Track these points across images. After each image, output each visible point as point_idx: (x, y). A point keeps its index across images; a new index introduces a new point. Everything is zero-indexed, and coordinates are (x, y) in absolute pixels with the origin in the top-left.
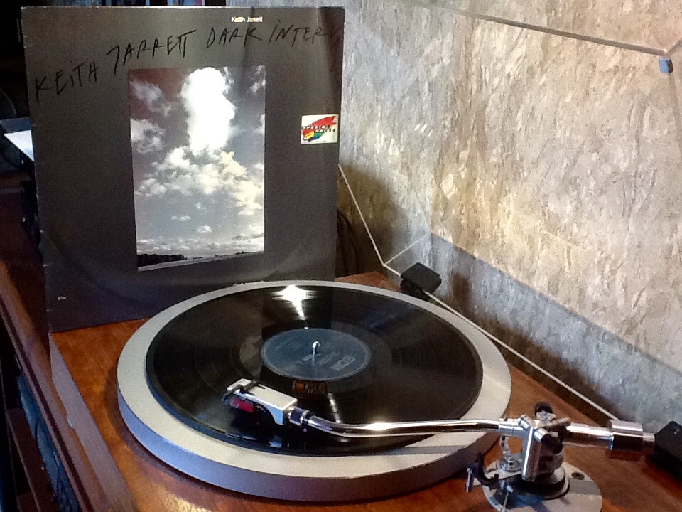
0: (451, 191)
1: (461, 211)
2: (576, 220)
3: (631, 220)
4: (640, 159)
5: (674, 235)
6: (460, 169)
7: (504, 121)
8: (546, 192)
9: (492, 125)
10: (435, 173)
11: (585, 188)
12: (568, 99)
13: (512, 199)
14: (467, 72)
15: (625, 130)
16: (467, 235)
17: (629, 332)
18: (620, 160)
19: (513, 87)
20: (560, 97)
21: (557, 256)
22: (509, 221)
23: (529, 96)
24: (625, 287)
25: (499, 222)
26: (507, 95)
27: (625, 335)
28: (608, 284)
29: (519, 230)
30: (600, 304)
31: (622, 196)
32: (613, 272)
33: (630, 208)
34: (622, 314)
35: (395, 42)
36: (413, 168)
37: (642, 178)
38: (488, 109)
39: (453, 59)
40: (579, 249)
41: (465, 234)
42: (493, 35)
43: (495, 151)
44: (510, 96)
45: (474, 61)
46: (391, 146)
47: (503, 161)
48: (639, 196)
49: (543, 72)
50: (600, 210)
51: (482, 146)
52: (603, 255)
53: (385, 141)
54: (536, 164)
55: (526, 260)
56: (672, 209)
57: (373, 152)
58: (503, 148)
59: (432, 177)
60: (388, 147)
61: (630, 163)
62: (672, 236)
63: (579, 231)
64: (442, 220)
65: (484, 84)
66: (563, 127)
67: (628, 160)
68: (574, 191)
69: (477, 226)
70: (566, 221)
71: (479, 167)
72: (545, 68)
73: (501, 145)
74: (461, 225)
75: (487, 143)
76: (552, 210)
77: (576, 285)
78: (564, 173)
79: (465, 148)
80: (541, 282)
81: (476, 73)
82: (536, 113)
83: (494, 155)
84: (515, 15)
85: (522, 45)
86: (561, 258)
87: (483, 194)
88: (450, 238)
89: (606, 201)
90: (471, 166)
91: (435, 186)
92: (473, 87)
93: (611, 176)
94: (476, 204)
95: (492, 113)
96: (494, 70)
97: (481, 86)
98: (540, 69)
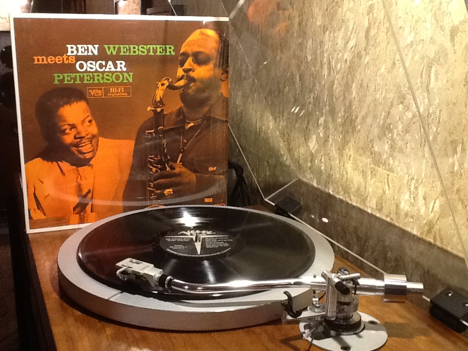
0: (314, 147)
1: (321, 160)
2: (391, 155)
3: (426, 149)
4: (430, 104)
5: (455, 155)
6: (319, 131)
7: (344, 92)
8: (372, 138)
9: (337, 97)
10: (305, 136)
11: (396, 131)
12: (382, 70)
13: (351, 146)
14: (321, 63)
15: (419, 85)
17: (429, 231)
19: (350, 67)
20: (378, 70)
21: (381, 182)
22: (350, 161)
23: (359, 72)
24: (425, 198)
25: (344, 165)
26: (346, 74)
27: (427, 234)
28: (413, 198)
29: (356, 168)
30: (409, 213)
31: (419, 132)
32: (416, 188)
34: (424, 219)
35: (279, 52)
37: (432, 117)
38: (335, 86)
39: (313, 56)
40: (395, 175)
41: (324, 176)
42: (336, 35)
43: (340, 115)
44: (348, 74)
45: (325, 55)
47: (345, 121)
48: (431, 130)
49: (367, 53)
50: (407, 143)
51: (333, 112)
52: (410, 177)
54: (365, 119)
55: (362, 189)
56: (452, 136)
57: (269, 128)
58: (345, 111)
59: (303, 139)
63: (394, 162)
64: (309, 169)
65: (332, 69)
66: (380, 91)
67: (423, 105)
68: (389, 134)
69: (331, 169)
70: (385, 156)
71: (331, 128)
72: (368, 51)
73: (343, 109)
74: (321, 171)
75: (335, 109)
76: (376, 150)
77: (394, 202)
78: (382, 122)
79: (322, 116)
80: (371, 204)
81: (326, 63)
82: (364, 83)
83: (339, 117)
84: (349, 21)
85: (353, 39)
86: (383, 183)
87: (334, 146)
88: (315, 181)
89: (409, 137)
90: (326, 127)
91: (305, 145)
92: (326, 72)
93: (412, 119)
94: (330, 153)
95: (337, 89)
96: (337, 59)
97: (330, 71)
98: (365, 52)
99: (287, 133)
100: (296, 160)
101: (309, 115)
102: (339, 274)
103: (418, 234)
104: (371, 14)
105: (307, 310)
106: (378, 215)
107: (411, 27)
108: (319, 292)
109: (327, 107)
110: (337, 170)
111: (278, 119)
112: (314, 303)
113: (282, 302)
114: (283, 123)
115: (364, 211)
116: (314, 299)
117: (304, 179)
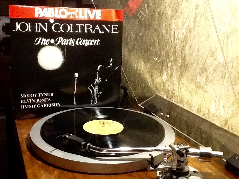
0: (165, 78)
1: (168, 85)
2: (206, 83)
3: (225, 80)
6: (168, 70)
7: (182, 50)
8: (196, 74)
9: (178, 53)
11: (209, 71)
13: (185, 78)
14: (170, 35)
17: (225, 124)
18: (220, 59)
19: (185, 37)
20: (200, 39)
22: (184, 87)
23: (190, 40)
24: (223, 107)
26: (183, 41)
27: (224, 126)
28: (217, 106)
29: (187, 90)
30: (215, 114)
31: (221, 71)
32: (219, 101)
33: (224, 76)
34: (223, 118)
35: (148, 28)
37: (229, 64)
38: (177, 47)
39: (166, 31)
40: (208, 94)
41: (170, 94)
42: (178, 20)
43: (179, 62)
45: (172, 30)
47: (182, 65)
48: (227, 71)
49: (194, 30)
50: (215, 78)
51: (175, 60)
52: (216, 95)
54: (192, 64)
55: (190, 101)
58: (182, 60)
59: (159, 74)
63: (207, 87)
64: (162, 90)
65: (176, 38)
67: (223, 58)
68: (205, 72)
69: (174, 90)
70: (203, 84)
71: (174, 69)
72: (195, 29)
73: (181, 59)
74: (169, 91)
75: (177, 59)
76: (198, 81)
77: (207, 108)
78: (201, 66)
79: (170, 62)
80: (195, 109)
81: (173, 34)
82: (192, 46)
84: (185, 13)
85: (187, 22)
86: (201, 98)
87: (175, 78)
88: (165, 96)
89: (216, 75)
90: (172, 68)
91: (160, 77)
92: (172, 39)
93: (217, 65)
94: (173, 82)
95: (178, 48)
96: (178, 33)
97: (174, 39)
98: (193, 29)
99: (151, 71)
100: (155, 85)
101: (163, 62)
102: (178, 145)
103: (220, 126)
104: (197, 9)
105: (161, 164)
106: (198, 115)
108: (167, 154)
109: (172, 58)
110: (177, 91)
111: (146, 63)
112: (165, 161)
113: (148, 160)
114: (149, 65)
115: (191, 112)
116: (165, 159)
117: (159, 95)
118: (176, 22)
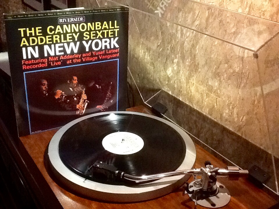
0: (171, 74)
1: (174, 82)
2: (219, 88)
3: (240, 90)
4: (243, 68)
6: (174, 66)
7: (191, 49)
8: (208, 77)
9: (186, 51)
10: (164, 67)
11: (222, 77)
12: (216, 43)
13: (194, 78)
14: (177, 29)
15: (238, 56)
16: (177, 91)
17: (239, 131)
18: (236, 67)
19: (195, 36)
20: (213, 42)
21: (212, 101)
22: (193, 86)
23: (201, 41)
24: (238, 114)
26: (193, 39)
27: (237, 132)
28: (231, 113)
29: (197, 91)
30: (228, 120)
31: (237, 81)
32: (233, 108)
33: (240, 85)
34: (236, 124)
36: (155, 64)
37: (244, 75)
38: (185, 44)
40: (220, 99)
41: (176, 91)
42: (187, 15)
43: (188, 60)
46: (146, 55)
47: (191, 64)
48: (243, 81)
50: (229, 85)
52: (229, 102)
53: (144, 52)
54: (204, 66)
55: (200, 102)
57: (139, 56)
58: (191, 59)
60: (145, 55)
61: (239, 69)
62: (255, 97)
63: (220, 92)
64: (167, 85)
66: (214, 53)
67: (238, 68)
68: (218, 77)
69: (181, 88)
70: (215, 88)
71: (182, 66)
72: (207, 30)
74: (175, 87)
75: (185, 57)
76: (210, 84)
77: (219, 112)
78: (214, 71)
79: (176, 58)
80: (206, 111)
82: (204, 47)
83: (187, 62)
84: (195, 10)
85: (198, 20)
86: (213, 102)
87: (183, 76)
88: (170, 91)
89: (230, 82)
90: (178, 65)
91: (164, 72)
92: (179, 35)
93: (232, 73)
94: (181, 80)
95: (187, 46)
97: (182, 35)
98: (205, 30)
103: (233, 130)
104: (210, 10)
106: (210, 117)
107: (234, 24)
109: (179, 54)
110: (185, 89)
118: (184, 17)
